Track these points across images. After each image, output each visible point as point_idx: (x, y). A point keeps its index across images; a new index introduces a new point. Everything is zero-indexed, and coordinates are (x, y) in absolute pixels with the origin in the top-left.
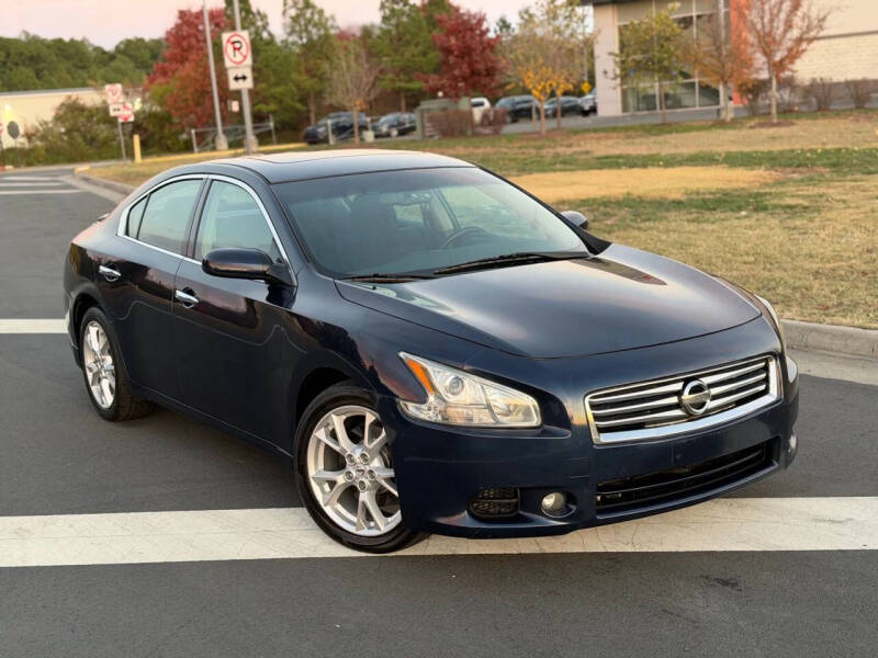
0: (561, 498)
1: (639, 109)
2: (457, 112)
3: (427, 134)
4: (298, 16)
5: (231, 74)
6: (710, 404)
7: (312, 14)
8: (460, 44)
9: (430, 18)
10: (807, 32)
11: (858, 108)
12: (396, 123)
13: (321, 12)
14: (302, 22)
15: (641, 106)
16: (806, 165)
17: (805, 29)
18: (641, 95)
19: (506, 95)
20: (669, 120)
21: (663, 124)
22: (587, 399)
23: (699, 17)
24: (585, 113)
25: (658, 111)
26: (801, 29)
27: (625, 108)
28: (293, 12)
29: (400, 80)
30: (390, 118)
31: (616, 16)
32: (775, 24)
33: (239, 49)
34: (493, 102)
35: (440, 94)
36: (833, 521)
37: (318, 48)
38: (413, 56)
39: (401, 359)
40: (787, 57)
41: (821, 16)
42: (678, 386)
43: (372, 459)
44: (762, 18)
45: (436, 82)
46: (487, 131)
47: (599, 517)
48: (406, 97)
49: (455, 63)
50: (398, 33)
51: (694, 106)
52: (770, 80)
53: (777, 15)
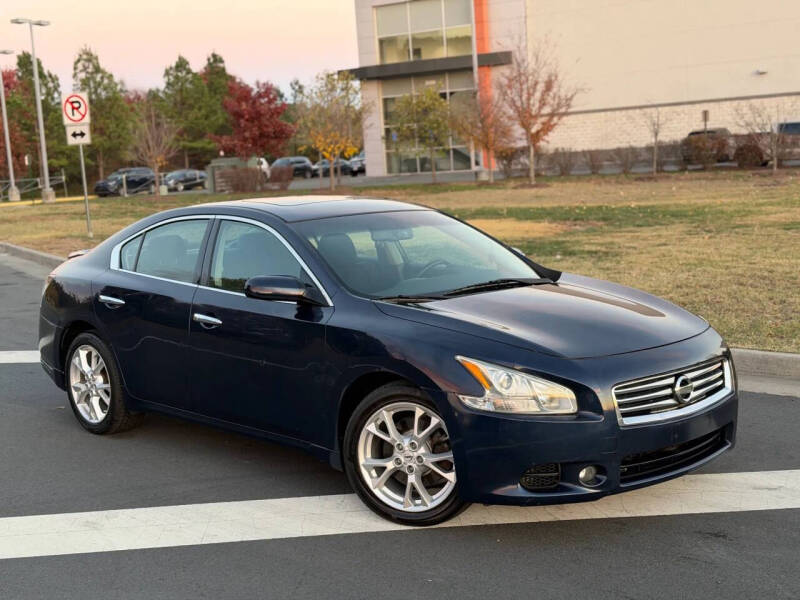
0: (593, 470)
1: (400, 171)
2: (246, 170)
3: (219, 189)
4: (88, 79)
5: (70, 131)
6: (693, 394)
7: (102, 78)
8: (249, 108)
9: (210, 85)
10: (558, 109)
11: (593, 173)
12: (182, 179)
13: (111, 77)
14: (92, 84)
15: (403, 168)
16: (582, 220)
17: (555, 107)
18: (403, 159)
19: (281, 156)
20: (439, 180)
21: (433, 184)
22: (613, 390)
23: (451, 94)
24: (354, 174)
25: (419, 172)
26: (552, 106)
27: (390, 170)
28: (83, 75)
29: (184, 140)
30: (176, 173)
31: (380, 89)
32: (532, 102)
33: (77, 109)
34: (270, 161)
35: (222, 153)
36: (770, 489)
37: (108, 110)
38: (196, 118)
39: (457, 361)
40: (542, 130)
41: (569, 95)
42: (671, 381)
43: (420, 447)
44: (521, 97)
45: (228, 143)
46: (276, 187)
47: (622, 486)
48: (189, 156)
49: (245, 125)
50: (182, 99)
51: (449, 170)
52: (529, 147)
53: (533, 95)
